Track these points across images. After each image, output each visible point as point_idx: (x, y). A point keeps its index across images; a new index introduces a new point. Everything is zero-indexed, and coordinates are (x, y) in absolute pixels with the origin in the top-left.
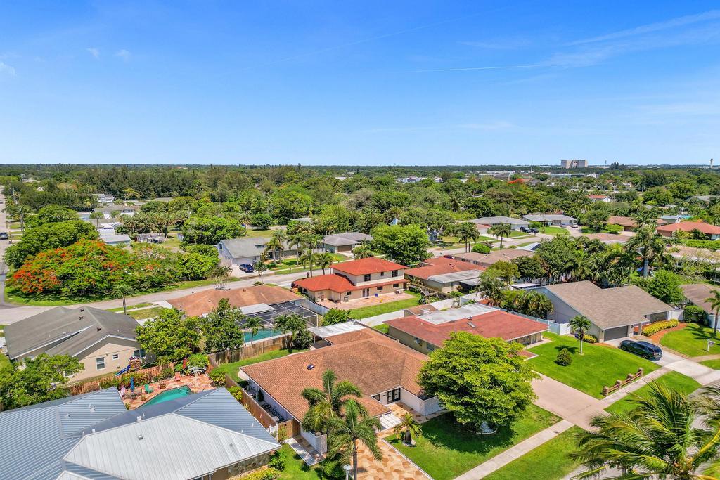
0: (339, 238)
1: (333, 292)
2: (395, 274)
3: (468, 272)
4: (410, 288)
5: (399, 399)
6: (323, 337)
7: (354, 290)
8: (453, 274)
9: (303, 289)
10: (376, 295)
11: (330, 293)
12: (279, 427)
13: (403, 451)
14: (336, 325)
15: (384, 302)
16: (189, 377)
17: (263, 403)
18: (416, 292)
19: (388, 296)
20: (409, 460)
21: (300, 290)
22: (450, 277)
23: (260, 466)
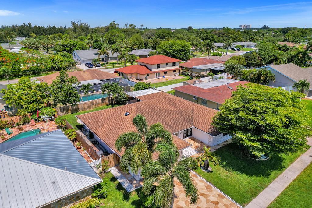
0: (140, 51)
1: (138, 75)
2: (174, 64)
3: (214, 64)
4: (182, 73)
5: (191, 135)
6: (134, 97)
7: (151, 73)
8: (206, 65)
9: (121, 73)
10: (164, 77)
11: (137, 75)
12: (103, 160)
13: (203, 176)
14: (142, 91)
15: (168, 80)
16: (42, 123)
17: (93, 140)
18: (186, 75)
19: (170, 77)
20: (210, 184)
21: (119, 74)
22: (206, 67)
23: (84, 197)
